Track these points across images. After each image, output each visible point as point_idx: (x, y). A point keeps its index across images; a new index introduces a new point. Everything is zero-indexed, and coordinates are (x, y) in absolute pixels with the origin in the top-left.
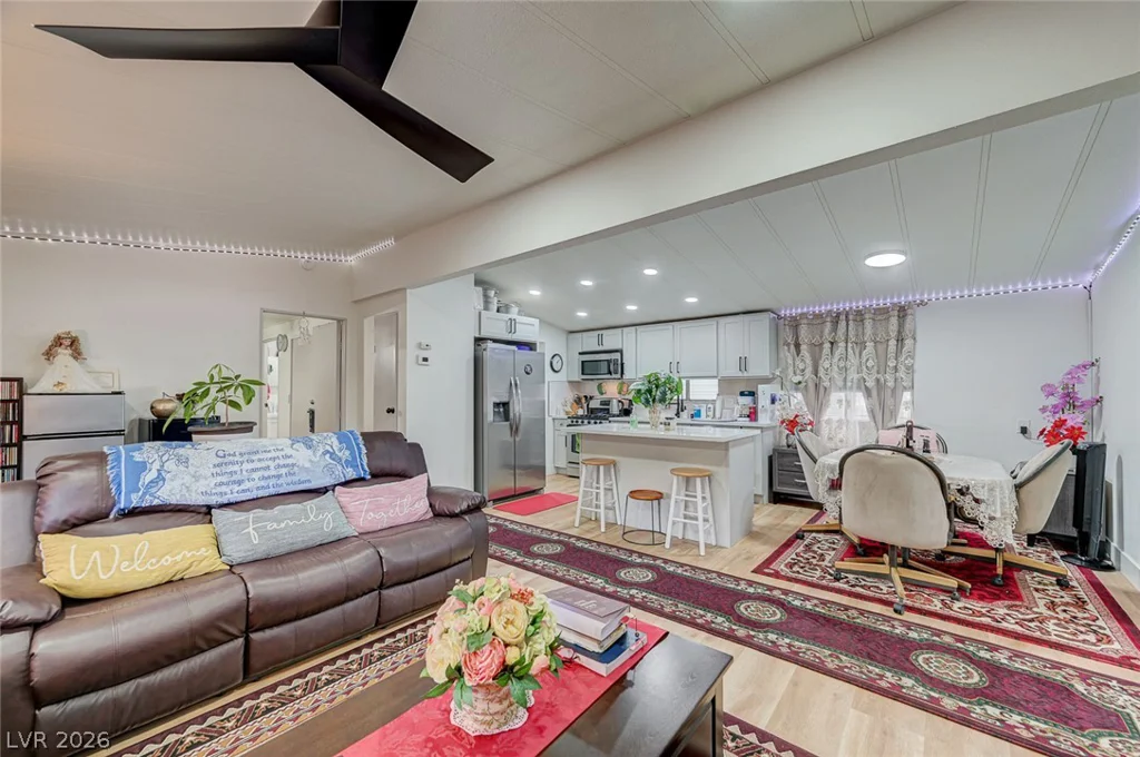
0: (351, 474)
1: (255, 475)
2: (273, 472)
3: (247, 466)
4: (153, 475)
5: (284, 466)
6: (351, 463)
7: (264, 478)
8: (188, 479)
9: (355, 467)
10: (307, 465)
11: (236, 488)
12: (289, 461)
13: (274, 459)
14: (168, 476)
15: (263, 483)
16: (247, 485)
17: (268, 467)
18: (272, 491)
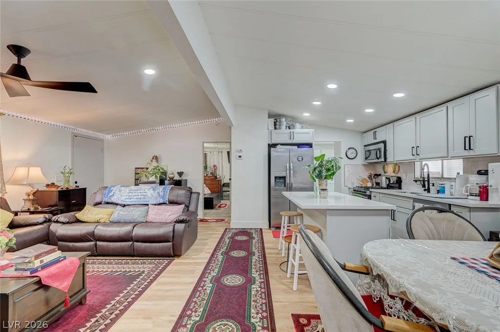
0: (162, 201)
1: (135, 197)
2: (139, 197)
3: (134, 194)
4: (112, 194)
5: (143, 195)
6: (163, 197)
7: (137, 198)
8: (119, 196)
9: (164, 199)
10: (150, 196)
11: (129, 200)
12: (145, 194)
13: (141, 193)
14: (115, 195)
15: (136, 200)
16: (132, 200)
17: (138, 195)
18: (138, 203)
